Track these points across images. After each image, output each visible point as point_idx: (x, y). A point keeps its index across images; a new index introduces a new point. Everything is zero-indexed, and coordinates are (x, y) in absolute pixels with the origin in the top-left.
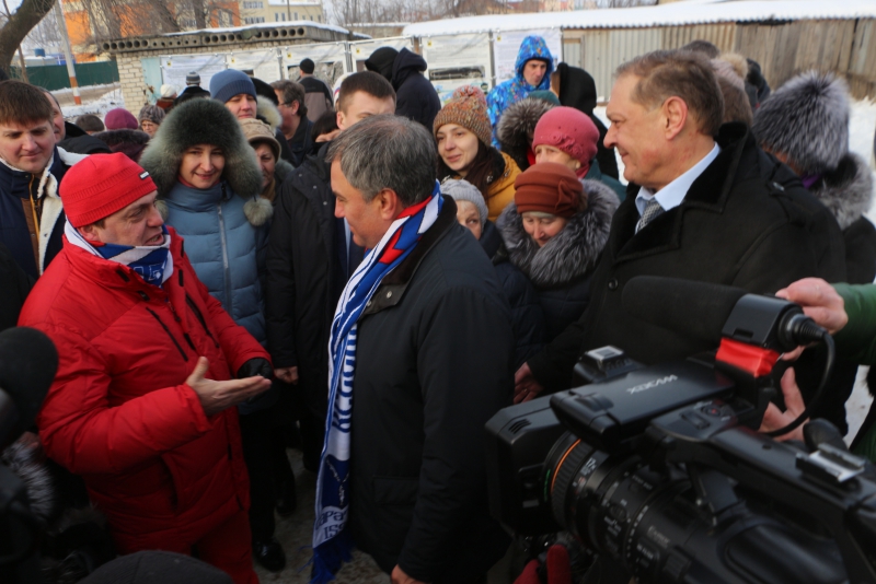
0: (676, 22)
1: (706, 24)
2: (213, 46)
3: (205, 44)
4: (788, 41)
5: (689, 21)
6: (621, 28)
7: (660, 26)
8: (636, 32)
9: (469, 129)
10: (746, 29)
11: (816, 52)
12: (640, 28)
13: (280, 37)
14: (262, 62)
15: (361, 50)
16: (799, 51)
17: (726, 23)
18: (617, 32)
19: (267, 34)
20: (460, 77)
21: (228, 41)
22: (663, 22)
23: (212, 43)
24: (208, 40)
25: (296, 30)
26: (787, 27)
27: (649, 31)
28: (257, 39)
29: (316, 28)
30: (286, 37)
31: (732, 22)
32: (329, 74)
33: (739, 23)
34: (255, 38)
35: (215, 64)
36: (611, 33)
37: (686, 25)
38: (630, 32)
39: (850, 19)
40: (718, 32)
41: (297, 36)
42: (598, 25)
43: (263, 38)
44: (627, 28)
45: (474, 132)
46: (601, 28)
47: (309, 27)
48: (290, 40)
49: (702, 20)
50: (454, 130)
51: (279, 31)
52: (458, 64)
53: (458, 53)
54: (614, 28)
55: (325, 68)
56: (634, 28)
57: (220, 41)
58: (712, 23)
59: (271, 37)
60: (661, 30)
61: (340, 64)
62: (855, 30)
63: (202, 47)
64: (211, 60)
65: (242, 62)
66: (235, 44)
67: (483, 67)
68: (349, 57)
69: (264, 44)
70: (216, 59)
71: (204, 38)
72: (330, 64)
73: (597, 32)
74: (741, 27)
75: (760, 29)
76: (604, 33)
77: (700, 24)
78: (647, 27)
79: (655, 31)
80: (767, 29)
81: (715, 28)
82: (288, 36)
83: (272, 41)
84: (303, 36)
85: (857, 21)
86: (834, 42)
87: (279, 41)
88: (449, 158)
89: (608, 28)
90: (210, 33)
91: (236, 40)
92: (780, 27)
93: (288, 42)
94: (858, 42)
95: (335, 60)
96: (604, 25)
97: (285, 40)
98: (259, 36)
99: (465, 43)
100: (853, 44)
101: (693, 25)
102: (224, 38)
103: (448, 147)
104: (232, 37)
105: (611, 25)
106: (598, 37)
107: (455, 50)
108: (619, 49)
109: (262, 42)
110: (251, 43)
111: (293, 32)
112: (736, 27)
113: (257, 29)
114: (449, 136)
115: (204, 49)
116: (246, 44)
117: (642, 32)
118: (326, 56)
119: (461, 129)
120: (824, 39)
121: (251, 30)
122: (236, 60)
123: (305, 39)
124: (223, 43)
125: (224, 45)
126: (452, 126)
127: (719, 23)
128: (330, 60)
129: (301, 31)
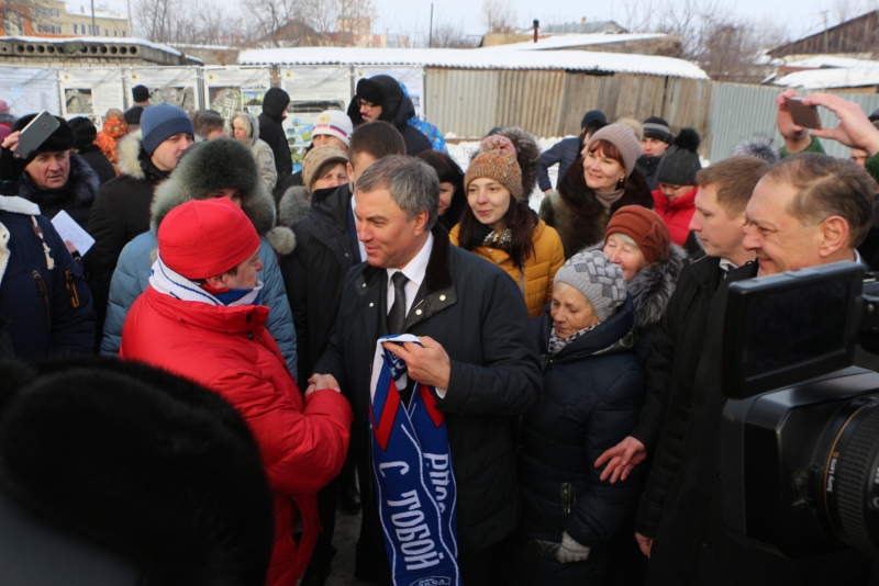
0: (511, 66)
1: (538, 69)
2: (27, 57)
3: (18, 53)
4: (611, 91)
5: (523, 65)
6: (459, 68)
7: (496, 69)
8: (473, 73)
9: (504, 185)
10: (574, 76)
11: (635, 102)
12: (478, 69)
13: (109, 54)
14: (102, 82)
15: (214, 77)
16: (620, 101)
17: (557, 70)
18: (455, 72)
19: (94, 50)
20: (319, 111)
21: (46, 53)
22: (499, 65)
23: (26, 53)
24: (21, 49)
25: (128, 48)
26: (609, 79)
27: (486, 73)
28: (81, 54)
29: (149, 47)
30: (116, 55)
31: (562, 69)
32: (178, 100)
33: (568, 71)
34: (79, 53)
35: (44, 79)
36: (449, 72)
37: (521, 70)
38: (467, 73)
39: (662, 76)
40: (549, 78)
41: (129, 54)
42: (437, 64)
43: (89, 53)
44: (465, 69)
45: (508, 189)
46: (440, 67)
47: (142, 46)
48: (120, 58)
49: (535, 66)
50: (490, 184)
51: (108, 47)
52: (317, 97)
53: (317, 86)
54: (453, 68)
55: (174, 93)
56: (471, 69)
57: (36, 52)
58: (544, 69)
59: (99, 53)
60: (496, 73)
61: (191, 89)
62: (666, 87)
63: (13, 56)
64: (39, 74)
65: (78, 80)
66: (55, 57)
67: (343, 102)
68: (201, 83)
69: (90, 60)
70: (45, 73)
71: (16, 47)
72: (180, 89)
73: (436, 71)
74: (569, 74)
75: (586, 77)
76: (443, 71)
77: (533, 69)
78: (484, 69)
79: (491, 73)
80: (593, 79)
81: (547, 74)
82: (119, 54)
83: (99, 58)
84: (136, 55)
85: (667, 77)
86: (649, 95)
87: (107, 58)
88: (480, 212)
89: (446, 68)
90: (24, 42)
91: (56, 52)
92: (603, 77)
93: (117, 61)
94: (669, 97)
95: (186, 85)
96: (443, 64)
97: (114, 58)
98: (85, 50)
99: (326, 76)
100: (665, 97)
101: (526, 70)
102: (41, 49)
103: (481, 200)
104: (51, 49)
105: (449, 65)
106: (436, 75)
107: (314, 83)
108: (456, 89)
109: (87, 57)
110: (74, 58)
111: (124, 50)
112: (565, 74)
113: (82, 43)
114: (482, 190)
115: (16, 59)
116: (68, 58)
117: (479, 73)
118: (175, 81)
119: (496, 185)
120: (641, 92)
121: (74, 43)
122: (70, 76)
123: (137, 58)
124: (40, 54)
125: (41, 57)
126: (488, 181)
127: (550, 70)
128: (180, 85)
129: (133, 50)
